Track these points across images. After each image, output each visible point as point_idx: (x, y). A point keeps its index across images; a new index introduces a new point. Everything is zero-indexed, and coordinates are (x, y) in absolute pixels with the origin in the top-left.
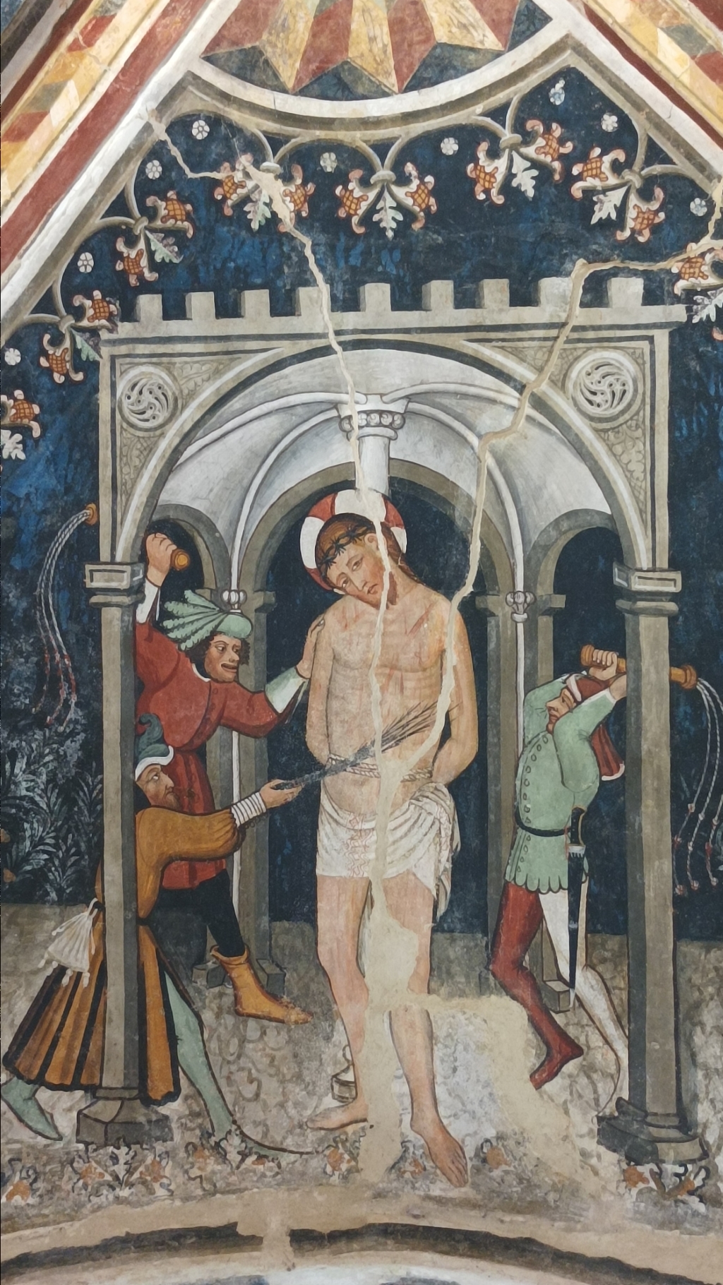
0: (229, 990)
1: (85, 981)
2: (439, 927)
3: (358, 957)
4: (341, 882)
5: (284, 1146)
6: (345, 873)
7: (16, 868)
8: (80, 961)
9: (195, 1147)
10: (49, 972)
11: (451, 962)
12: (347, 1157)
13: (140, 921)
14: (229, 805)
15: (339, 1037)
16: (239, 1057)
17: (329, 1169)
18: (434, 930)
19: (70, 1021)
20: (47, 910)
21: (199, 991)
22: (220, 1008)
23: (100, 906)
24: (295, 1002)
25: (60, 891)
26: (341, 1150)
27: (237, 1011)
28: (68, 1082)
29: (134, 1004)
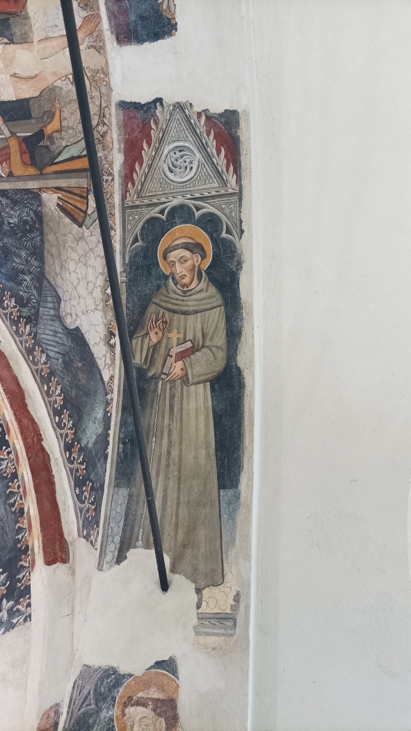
0: (55, 134)
1: (60, 195)
2: (12, 42)
3: (32, 78)
4: (15, 89)
5: (99, 105)
6: (12, 88)
7: (35, 223)
8: (55, 196)
9: (103, 146)
10: (58, 210)
11: (21, 35)
12: (99, 75)
13: (41, 174)
14: (6, 139)
15: (58, 83)
16: (74, 129)
17: (105, 83)
18: (13, 43)
19: (70, 201)
20: (43, 211)
21: (57, 148)
22: (61, 138)
23: (40, 189)
24: (54, 105)
25: (39, 206)
26: (97, 78)
27: (60, 131)
28: (86, 201)
29: (65, 175)
